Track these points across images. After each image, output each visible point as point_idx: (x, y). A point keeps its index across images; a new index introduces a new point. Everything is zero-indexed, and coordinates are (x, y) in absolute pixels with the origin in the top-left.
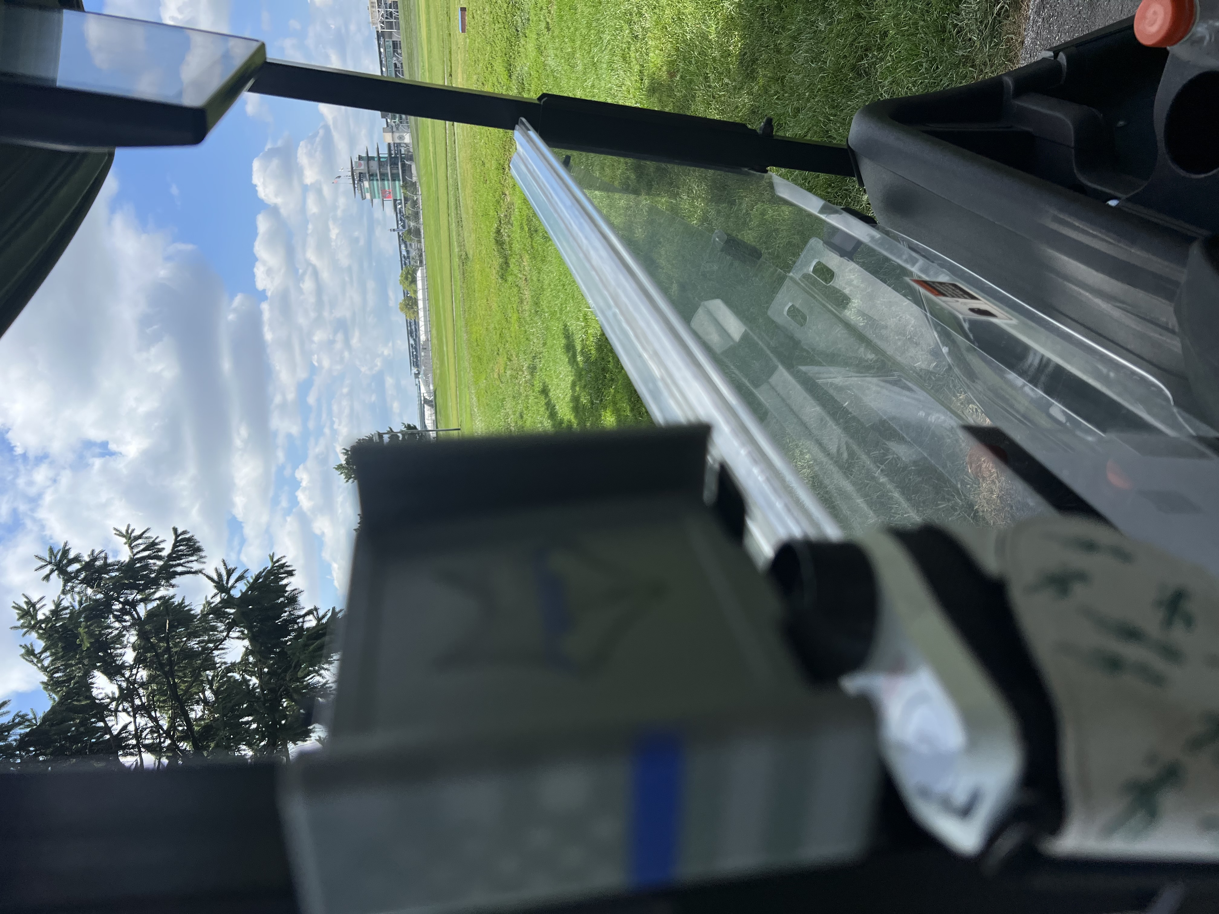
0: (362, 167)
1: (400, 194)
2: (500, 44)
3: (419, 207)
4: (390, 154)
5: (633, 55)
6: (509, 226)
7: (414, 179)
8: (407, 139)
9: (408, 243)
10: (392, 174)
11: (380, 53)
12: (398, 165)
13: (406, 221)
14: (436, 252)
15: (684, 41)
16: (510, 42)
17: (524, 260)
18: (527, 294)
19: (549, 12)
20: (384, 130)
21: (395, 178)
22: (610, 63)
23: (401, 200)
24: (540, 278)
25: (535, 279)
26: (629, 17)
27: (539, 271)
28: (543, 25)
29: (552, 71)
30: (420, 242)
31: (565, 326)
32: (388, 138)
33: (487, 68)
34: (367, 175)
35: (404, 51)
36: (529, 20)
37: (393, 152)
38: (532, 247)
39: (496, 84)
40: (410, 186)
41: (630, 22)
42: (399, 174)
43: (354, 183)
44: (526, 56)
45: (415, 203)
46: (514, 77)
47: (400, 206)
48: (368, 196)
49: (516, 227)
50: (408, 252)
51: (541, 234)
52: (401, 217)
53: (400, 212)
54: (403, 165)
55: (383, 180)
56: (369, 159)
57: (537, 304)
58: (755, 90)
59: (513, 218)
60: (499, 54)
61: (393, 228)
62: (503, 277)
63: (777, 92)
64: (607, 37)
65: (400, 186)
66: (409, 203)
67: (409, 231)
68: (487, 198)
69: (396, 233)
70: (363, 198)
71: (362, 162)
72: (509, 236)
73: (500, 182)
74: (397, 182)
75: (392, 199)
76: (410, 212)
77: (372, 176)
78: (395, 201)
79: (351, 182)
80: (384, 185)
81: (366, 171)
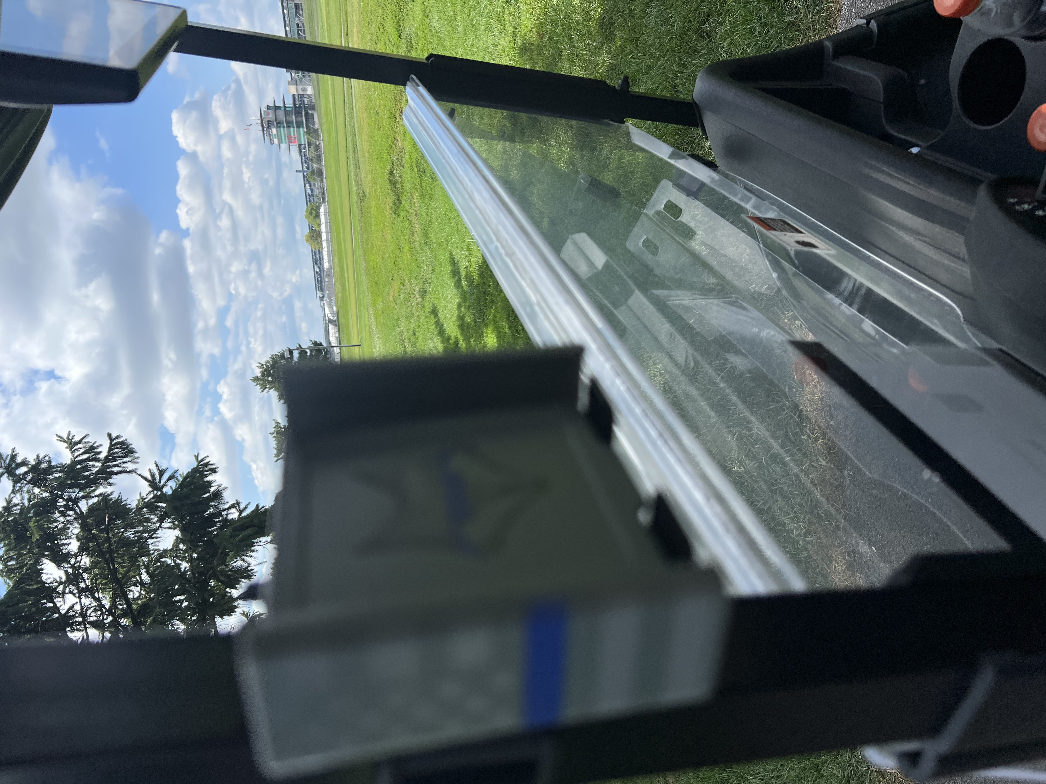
0: (270, 116)
1: (304, 140)
2: (390, 8)
3: (321, 151)
4: (295, 104)
5: (507, 18)
6: (401, 168)
7: (317, 126)
8: (310, 91)
9: (312, 183)
10: (297, 122)
11: (284, 14)
12: (301, 113)
13: (310, 163)
14: (336, 190)
15: (552, 7)
16: (400, 6)
17: (414, 197)
18: (417, 227)
20: (289, 83)
21: (299, 125)
22: (487, 25)
23: (305, 145)
24: (429, 213)
25: (424, 213)
27: (428, 207)
29: (437, 32)
30: (323, 182)
31: (451, 255)
32: (293, 90)
33: (379, 28)
34: (275, 123)
35: (305, 11)
37: (297, 102)
38: (421, 187)
39: (388, 42)
40: (312, 132)
42: (302, 121)
43: (263, 130)
44: (414, 18)
45: (317, 147)
46: (403, 37)
47: (304, 150)
48: (276, 141)
49: (407, 170)
50: (312, 190)
51: (429, 175)
52: (305, 160)
53: (305, 156)
54: (307, 114)
55: (289, 127)
56: (276, 108)
57: (426, 235)
58: (613, 50)
59: (404, 161)
60: (390, 16)
61: (298, 170)
62: (396, 212)
63: (632, 52)
64: (484, 2)
65: (304, 132)
66: (312, 147)
67: (313, 172)
68: (381, 143)
69: (301, 174)
70: (272, 143)
71: (270, 111)
72: (401, 177)
73: (392, 129)
74: (301, 129)
75: (297, 144)
76: (313, 155)
77: (279, 124)
78: (300, 145)
79: (261, 128)
80: (289, 132)
81: (274, 119)
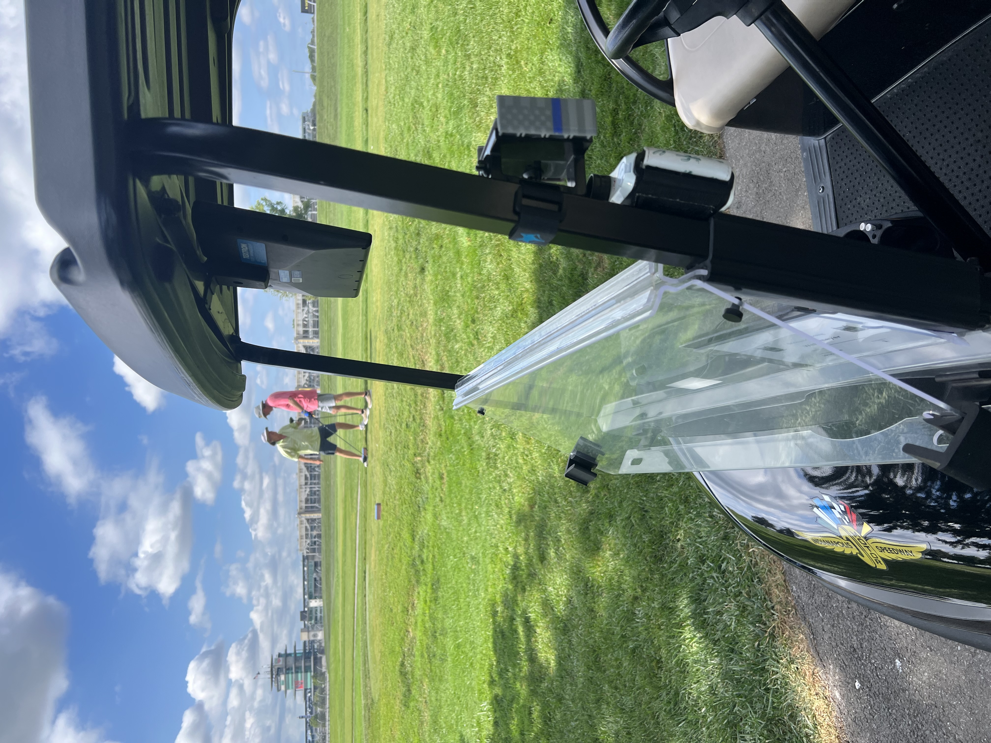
0: (281, 663)
1: (310, 684)
2: (407, 518)
3: (326, 694)
4: (305, 649)
5: (503, 503)
6: (412, 657)
7: (324, 670)
8: (320, 635)
9: (314, 728)
10: (305, 667)
11: (304, 571)
12: (310, 658)
13: (314, 707)
14: (339, 730)
15: (538, 482)
16: (414, 515)
18: (427, 716)
19: (442, 490)
20: (302, 631)
21: (307, 669)
23: (310, 689)
24: (439, 698)
25: (433, 699)
26: (498, 478)
27: (437, 690)
28: (438, 499)
30: (324, 725)
31: (461, 736)
32: (305, 637)
33: (396, 537)
34: (284, 670)
35: (322, 570)
36: (427, 498)
37: (307, 648)
38: (431, 671)
39: (403, 547)
40: (319, 675)
41: (499, 482)
42: (310, 666)
43: (272, 677)
44: (426, 523)
45: (323, 690)
46: (416, 539)
47: (309, 695)
48: (283, 688)
49: (418, 658)
50: (313, 737)
52: (310, 704)
53: (310, 699)
54: (315, 658)
55: (297, 672)
56: (287, 655)
57: (435, 722)
58: (590, 499)
59: (415, 649)
60: (406, 525)
61: (301, 715)
62: (406, 705)
64: (484, 496)
65: (311, 677)
66: (318, 691)
67: (316, 717)
68: (394, 638)
69: (304, 719)
70: (279, 690)
71: (281, 659)
72: (411, 666)
73: (405, 622)
74: (309, 674)
75: (303, 689)
76: (318, 699)
77: (288, 670)
78: (306, 690)
79: (270, 676)
80: (297, 678)
81: (284, 666)
